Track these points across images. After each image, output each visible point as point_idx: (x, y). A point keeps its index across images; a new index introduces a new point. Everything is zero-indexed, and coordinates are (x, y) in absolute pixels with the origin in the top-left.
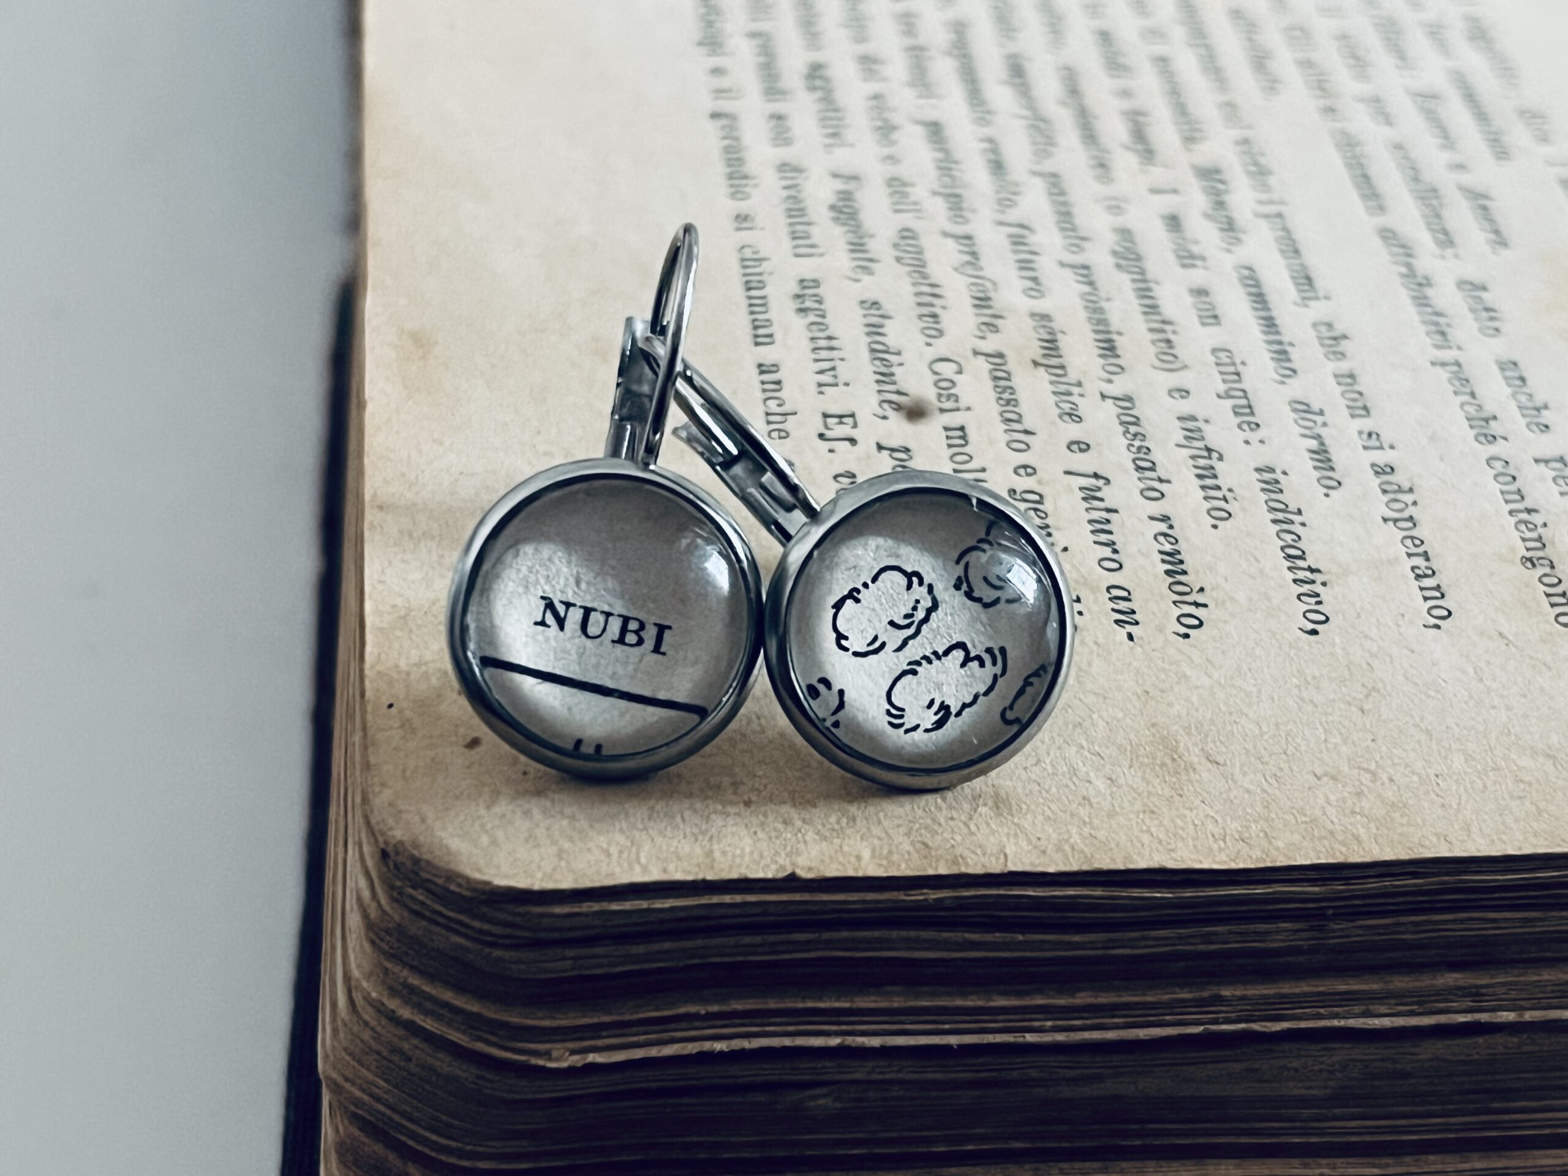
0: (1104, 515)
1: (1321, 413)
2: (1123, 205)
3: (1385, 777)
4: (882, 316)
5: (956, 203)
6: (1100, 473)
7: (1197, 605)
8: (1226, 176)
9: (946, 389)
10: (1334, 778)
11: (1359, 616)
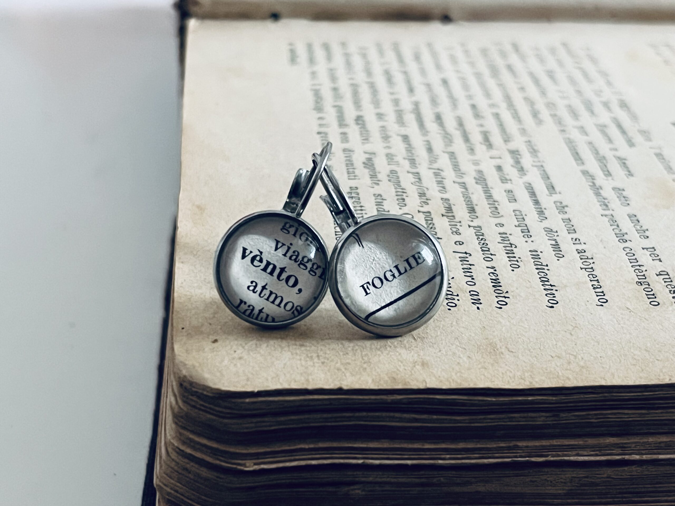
2: (480, 163)
3: (580, 357)
4: (383, 199)
5: (413, 162)
6: (467, 252)
7: (505, 297)
8: (521, 153)
10: (559, 357)
11: (570, 301)
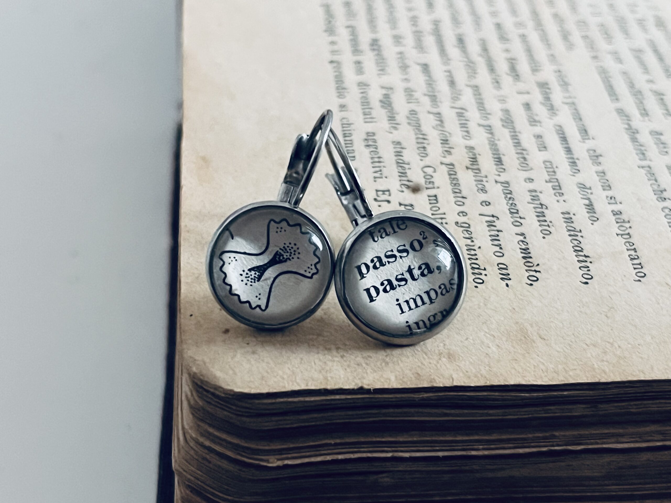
0: (496, 233)
1: (590, 188)
2: (506, 99)
4: (402, 148)
5: (434, 99)
6: (494, 215)
7: (536, 271)
8: (551, 86)
9: (429, 179)
10: (594, 346)
11: (606, 276)
